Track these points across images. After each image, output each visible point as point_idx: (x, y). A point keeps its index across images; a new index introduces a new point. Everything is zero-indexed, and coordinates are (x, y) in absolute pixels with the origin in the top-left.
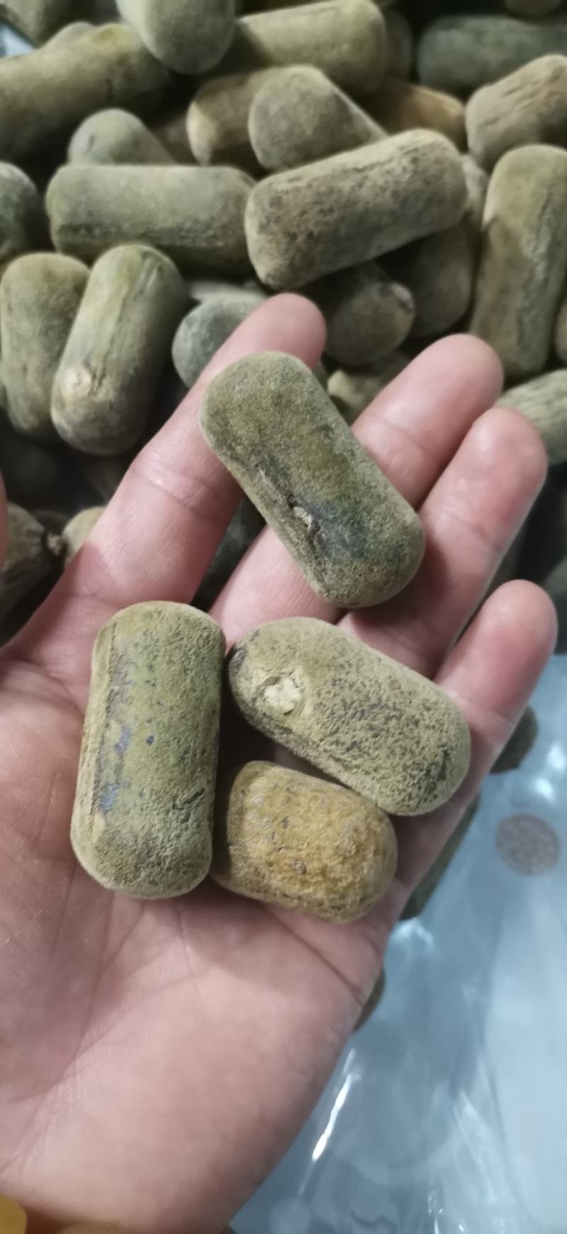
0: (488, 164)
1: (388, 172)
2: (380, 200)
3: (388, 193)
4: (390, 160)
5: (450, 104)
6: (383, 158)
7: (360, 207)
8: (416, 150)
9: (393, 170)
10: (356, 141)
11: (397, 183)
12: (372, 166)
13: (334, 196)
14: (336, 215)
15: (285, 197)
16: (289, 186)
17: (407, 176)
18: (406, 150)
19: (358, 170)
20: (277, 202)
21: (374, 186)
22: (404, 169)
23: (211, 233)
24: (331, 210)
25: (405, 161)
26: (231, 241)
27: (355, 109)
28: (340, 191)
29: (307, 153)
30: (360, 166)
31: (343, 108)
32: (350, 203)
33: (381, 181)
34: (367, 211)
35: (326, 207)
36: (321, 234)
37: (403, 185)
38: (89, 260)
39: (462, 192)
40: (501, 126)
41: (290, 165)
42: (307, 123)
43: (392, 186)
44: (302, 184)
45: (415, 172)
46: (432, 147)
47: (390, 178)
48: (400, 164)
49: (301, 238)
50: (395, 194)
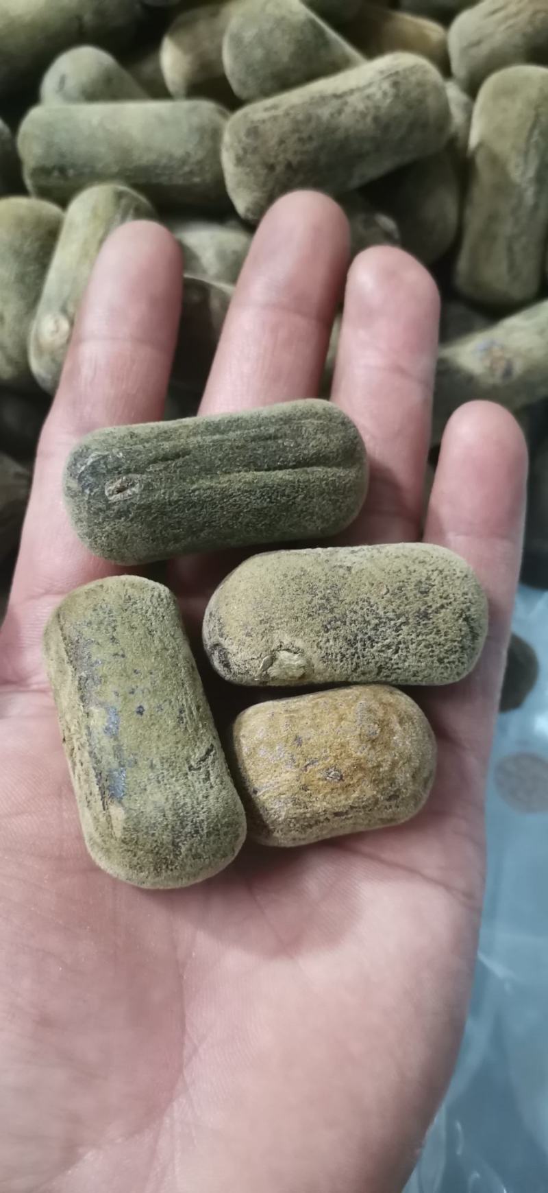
0: (472, 88)
1: (368, 97)
2: (360, 126)
3: (369, 119)
4: (370, 85)
5: (432, 29)
6: (362, 83)
7: (340, 135)
8: (397, 73)
9: (374, 95)
10: (336, 66)
11: (377, 108)
12: (352, 92)
13: (313, 124)
14: (315, 144)
15: (261, 127)
16: (266, 115)
17: (388, 101)
18: (386, 75)
19: (336, 96)
20: (254, 132)
21: (354, 112)
22: (385, 94)
23: (187, 169)
24: (310, 138)
25: (386, 86)
26: (208, 177)
27: (332, 34)
28: (319, 118)
29: (284, 81)
30: (339, 92)
31: (320, 34)
32: (330, 130)
33: (361, 106)
34: (347, 138)
35: (305, 135)
36: (301, 164)
37: (383, 111)
38: (63, 203)
39: (445, 115)
40: (485, 49)
41: (266, 94)
42: (284, 49)
43: (372, 112)
44: (280, 112)
45: (396, 96)
46: (413, 70)
47: (370, 104)
48: (380, 88)
49: (279, 169)
50: (376, 119)
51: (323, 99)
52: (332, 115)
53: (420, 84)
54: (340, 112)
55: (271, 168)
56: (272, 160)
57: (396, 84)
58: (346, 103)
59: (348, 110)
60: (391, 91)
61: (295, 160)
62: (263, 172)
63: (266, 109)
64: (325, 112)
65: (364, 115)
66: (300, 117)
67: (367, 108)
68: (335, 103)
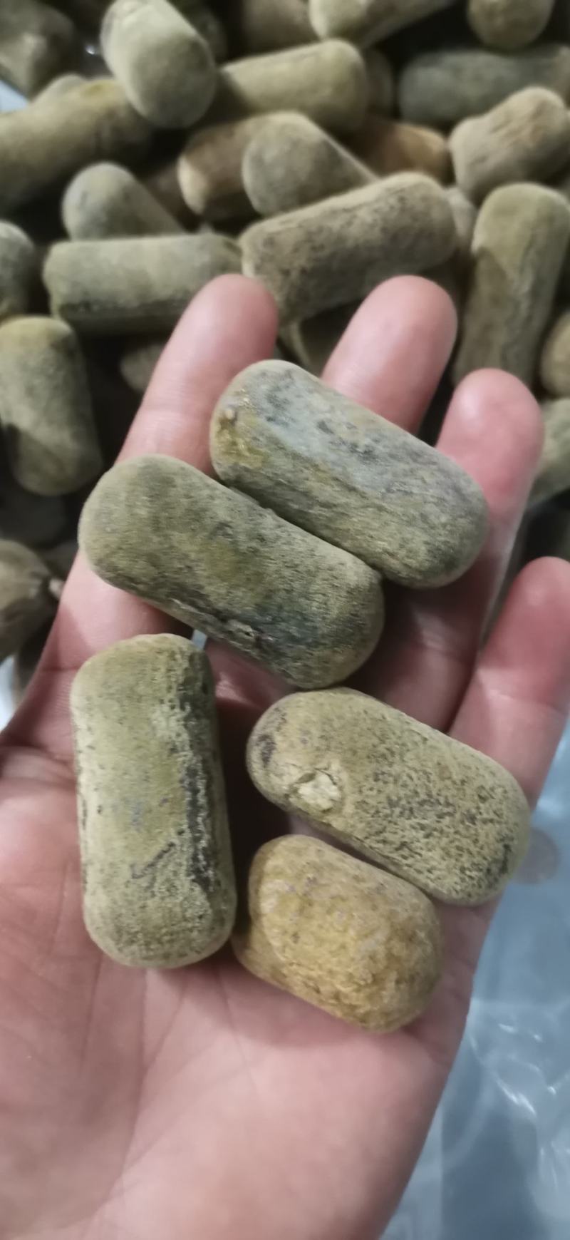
0: (478, 199)
1: (377, 211)
2: (369, 237)
3: (377, 230)
4: (378, 200)
5: (432, 139)
6: (371, 199)
7: (350, 244)
8: (403, 190)
9: (381, 208)
10: (348, 185)
11: (386, 220)
12: (360, 207)
13: (325, 234)
14: (327, 251)
15: (277, 238)
16: (281, 229)
17: (395, 214)
18: (392, 192)
19: (346, 211)
21: (363, 224)
22: (392, 208)
24: (322, 247)
25: (392, 201)
27: (343, 153)
28: (330, 229)
29: (305, 196)
30: (350, 207)
31: (333, 154)
32: (340, 239)
33: (369, 219)
34: (357, 247)
35: (316, 244)
36: (313, 269)
37: (391, 222)
39: (450, 227)
40: (490, 164)
41: (285, 208)
42: (303, 168)
43: (381, 223)
44: (293, 225)
45: (402, 210)
46: (417, 187)
47: (378, 216)
48: (388, 203)
49: (295, 275)
50: (384, 230)
51: (334, 213)
52: (342, 227)
53: (425, 199)
54: (349, 223)
55: (286, 273)
56: (286, 266)
57: (402, 200)
58: (355, 217)
59: (357, 222)
60: (398, 205)
61: (309, 266)
62: (279, 277)
63: (283, 223)
64: (336, 225)
65: (372, 226)
66: (314, 229)
67: (375, 220)
68: (347, 216)
